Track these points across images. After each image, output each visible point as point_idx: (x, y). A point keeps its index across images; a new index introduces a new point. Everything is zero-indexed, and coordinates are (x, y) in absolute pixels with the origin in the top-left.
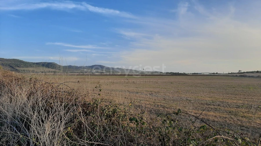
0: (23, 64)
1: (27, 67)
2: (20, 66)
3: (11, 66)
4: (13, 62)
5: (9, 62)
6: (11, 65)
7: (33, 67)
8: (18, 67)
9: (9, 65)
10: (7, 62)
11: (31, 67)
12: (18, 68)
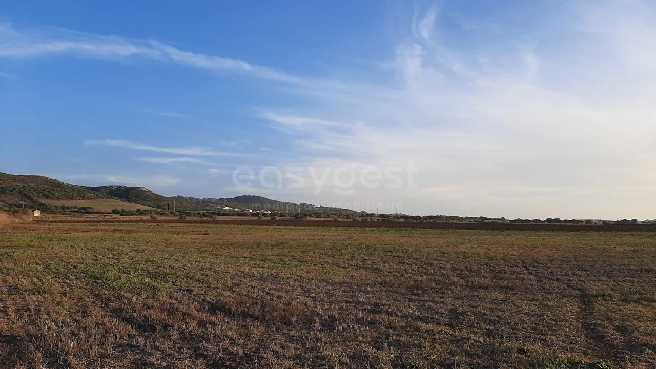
0: (59, 190)
1: (71, 199)
2: (51, 196)
3: (25, 196)
4: (32, 185)
5: (21, 185)
6: (25, 192)
7: (88, 198)
8: (47, 197)
9: (20, 192)
10: (14, 184)
11: (83, 198)
12: (44, 201)
